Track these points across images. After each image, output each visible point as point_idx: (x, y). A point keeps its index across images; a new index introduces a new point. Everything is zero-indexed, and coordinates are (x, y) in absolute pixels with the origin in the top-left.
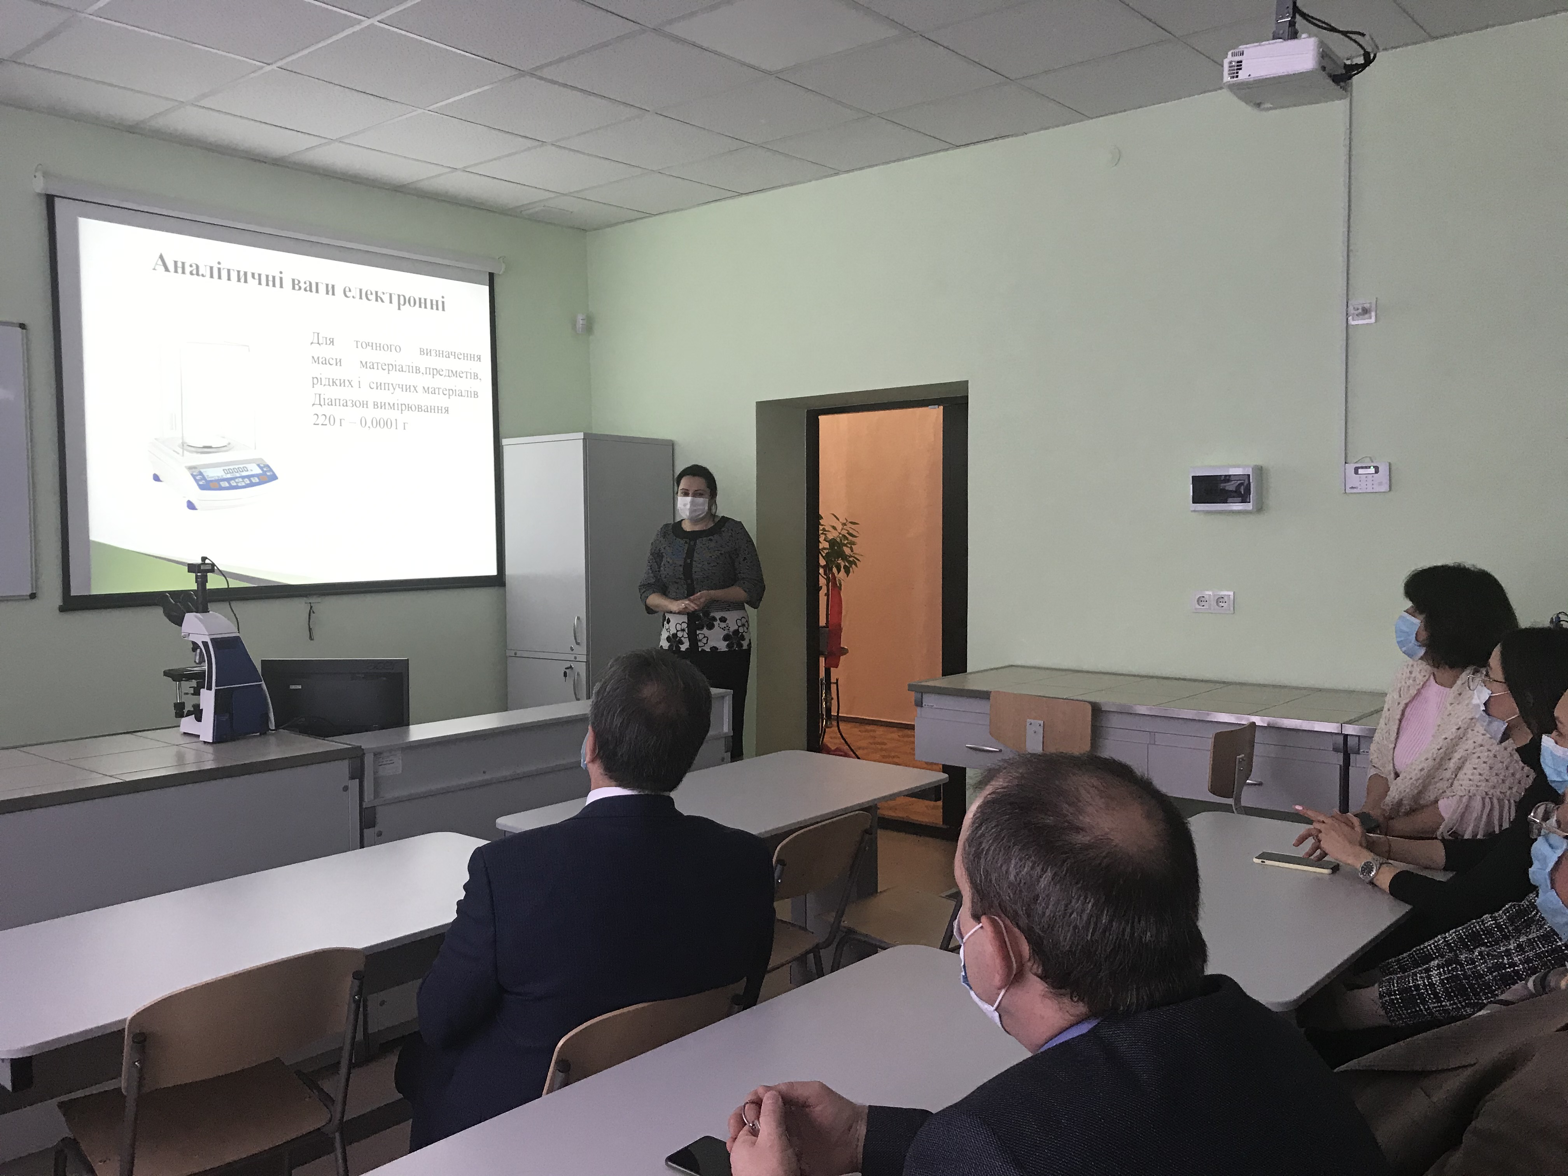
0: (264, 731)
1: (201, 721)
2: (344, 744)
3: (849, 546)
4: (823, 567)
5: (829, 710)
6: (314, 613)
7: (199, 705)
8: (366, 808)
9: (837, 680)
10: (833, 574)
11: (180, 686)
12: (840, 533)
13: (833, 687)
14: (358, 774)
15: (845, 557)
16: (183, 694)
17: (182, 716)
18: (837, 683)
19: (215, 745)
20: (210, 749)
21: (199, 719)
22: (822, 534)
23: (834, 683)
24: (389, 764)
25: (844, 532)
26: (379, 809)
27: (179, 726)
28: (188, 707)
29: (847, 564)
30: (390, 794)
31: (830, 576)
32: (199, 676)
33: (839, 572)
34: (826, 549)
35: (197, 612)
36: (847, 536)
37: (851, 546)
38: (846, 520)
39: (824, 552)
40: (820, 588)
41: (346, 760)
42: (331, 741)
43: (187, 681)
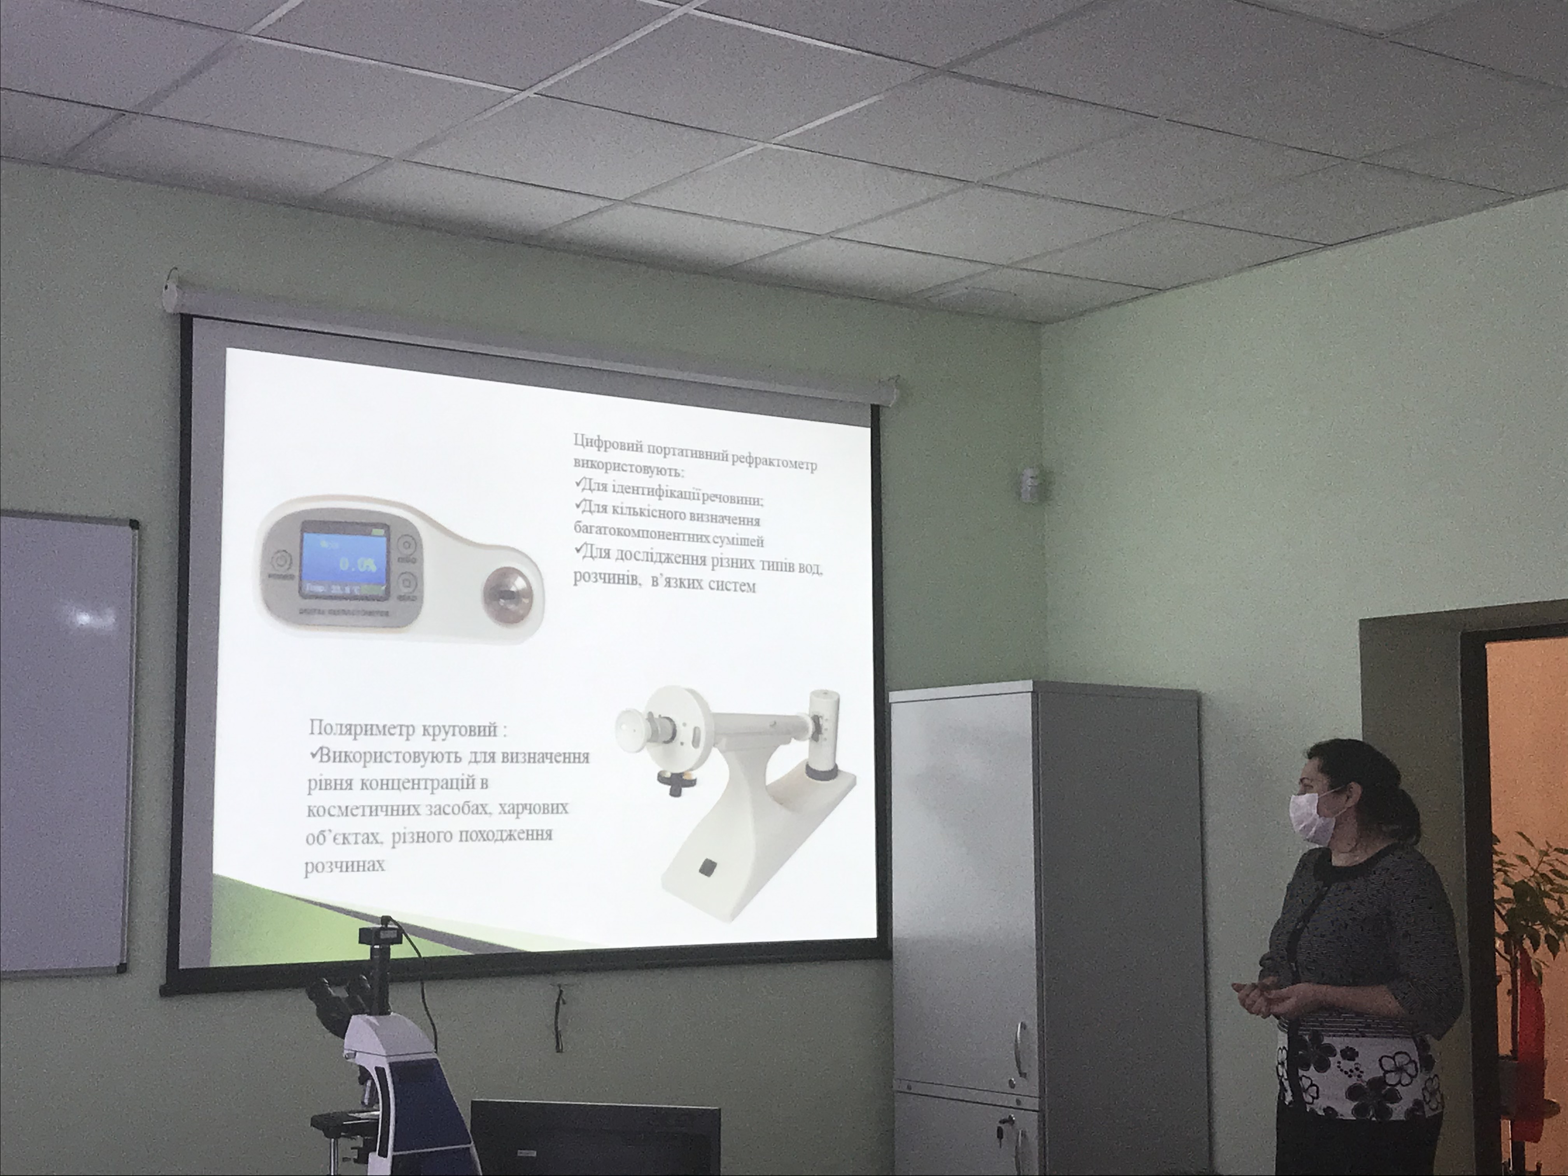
3: (1556, 896)
4: (1502, 937)
6: (564, 1003)
9: (1538, 1167)
10: (1524, 952)
11: (336, 1144)
12: (1536, 871)
15: (1547, 919)
16: (341, 1159)
18: (1538, 1173)
22: (1499, 870)
23: (1532, 1173)
25: (1545, 869)
29: (1552, 932)
31: (1518, 955)
32: (368, 1130)
33: (1536, 946)
34: (1508, 901)
35: (370, 1014)
36: (1552, 876)
37: (1560, 898)
38: (1550, 846)
39: (1504, 908)
40: (1498, 980)
43: (347, 1136)
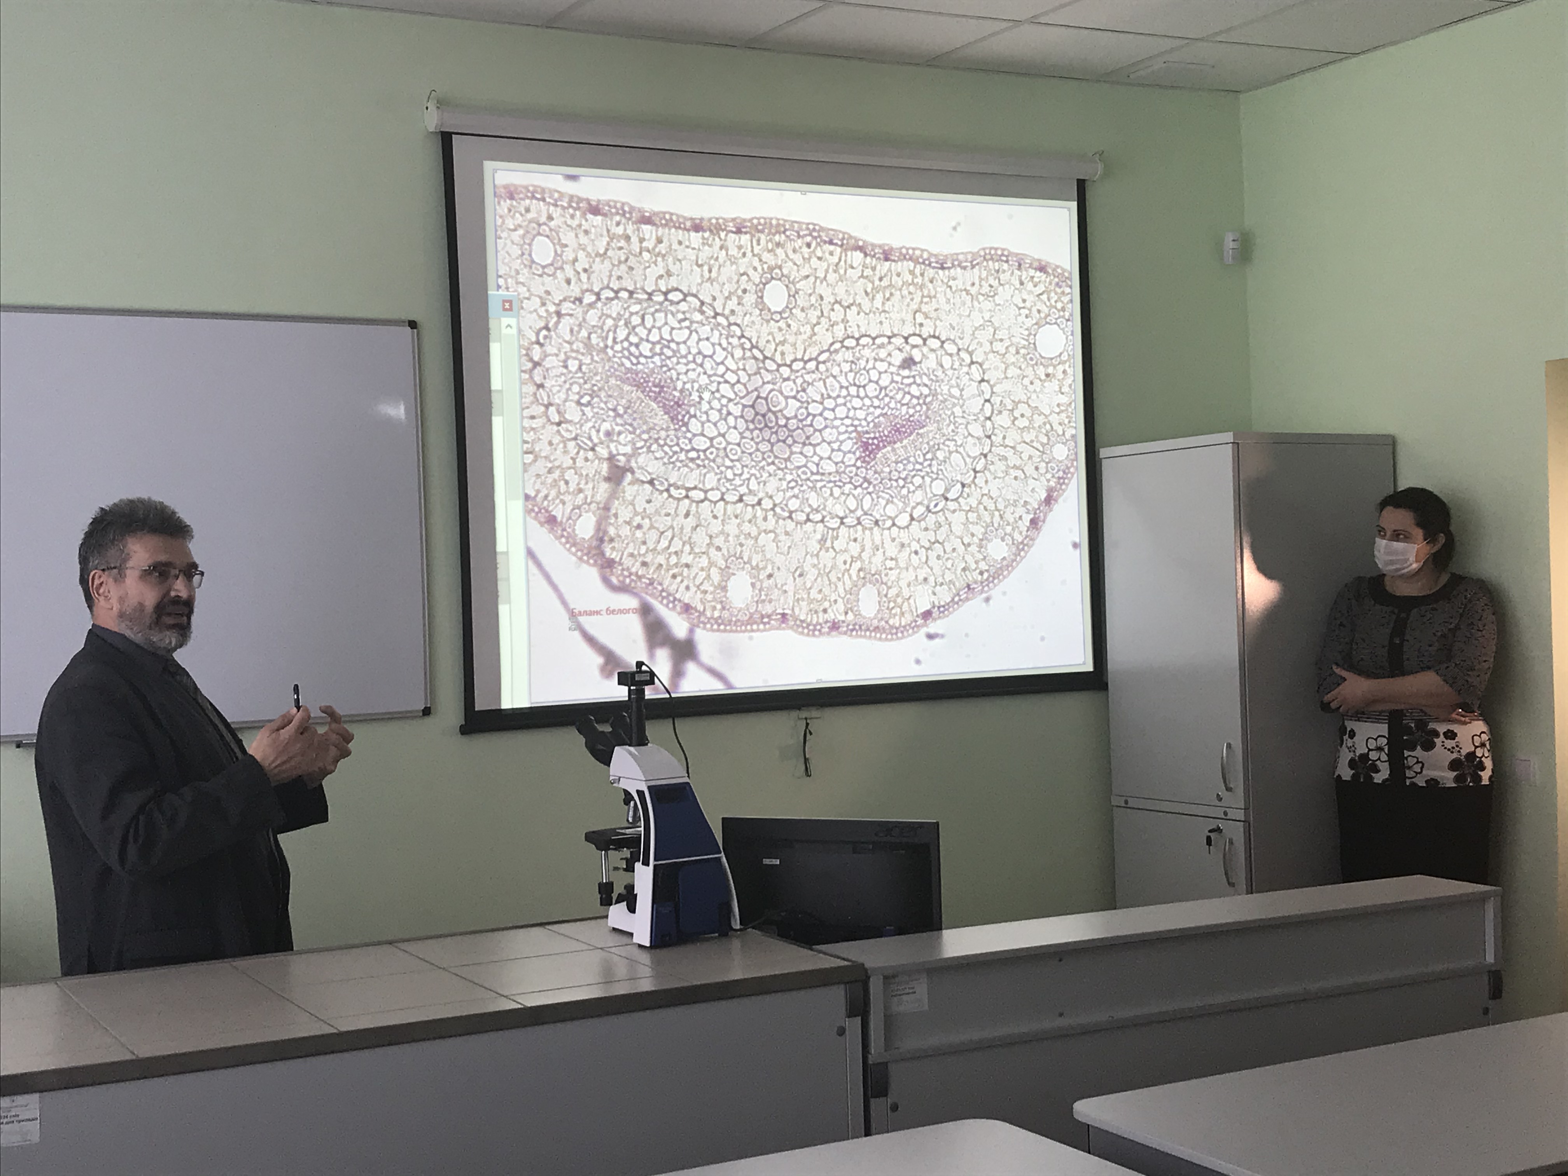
0: (724, 931)
2: (838, 957)
6: (811, 733)
7: (633, 887)
8: (874, 1064)
11: (606, 856)
14: (859, 1008)
16: (611, 868)
17: (611, 905)
19: (653, 951)
20: (645, 958)
21: (632, 909)
24: (908, 994)
26: (892, 1068)
27: (607, 917)
28: (618, 889)
30: (910, 1043)
32: (632, 842)
35: (630, 745)
41: (842, 986)
42: (820, 952)
43: (615, 849)
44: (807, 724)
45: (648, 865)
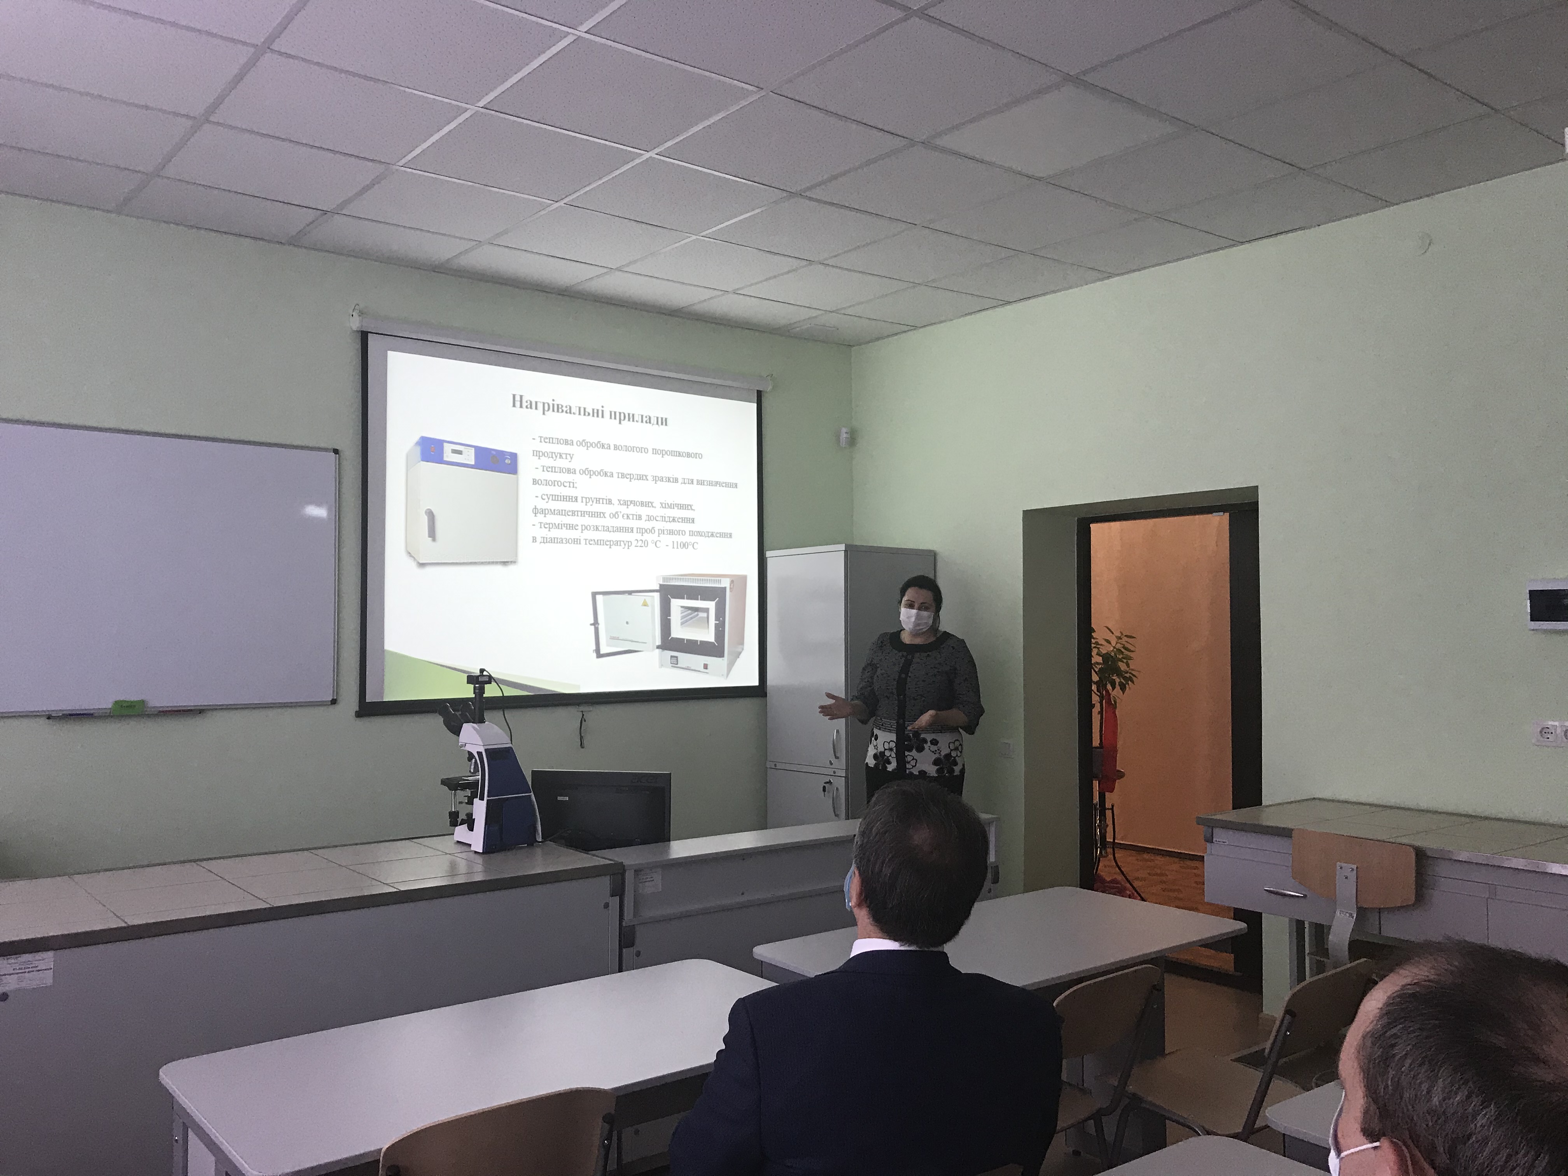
0: (531, 842)
1: (472, 831)
2: (605, 859)
3: (1125, 661)
4: (1096, 683)
5: (1103, 836)
6: (585, 721)
7: (472, 814)
8: (625, 927)
9: (1113, 806)
10: (1107, 691)
11: (455, 794)
12: (1114, 647)
13: (1109, 813)
14: (618, 891)
15: (1119, 673)
16: (457, 803)
17: (457, 826)
18: (1112, 809)
19: (484, 856)
20: (479, 860)
21: (471, 828)
22: (1095, 647)
23: (1108, 809)
24: (649, 882)
25: (1119, 646)
26: (637, 928)
27: (453, 834)
28: (462, 816)
29: (1122, 680)
30: (648, 913)
31: (1104, 692)
32: (473, 786)
33: (1114, 688)
34: (1098, 663)
35: (474, 723)
36: (1123, 650)
37: (1127, 661)
38: (1122, 634)
39: (1096, 667)
40: (1093, 706)
41: (608, 877)
42: (594, 855)
43: (462, 790)
44: (583, 715)
45: (483, 800)
